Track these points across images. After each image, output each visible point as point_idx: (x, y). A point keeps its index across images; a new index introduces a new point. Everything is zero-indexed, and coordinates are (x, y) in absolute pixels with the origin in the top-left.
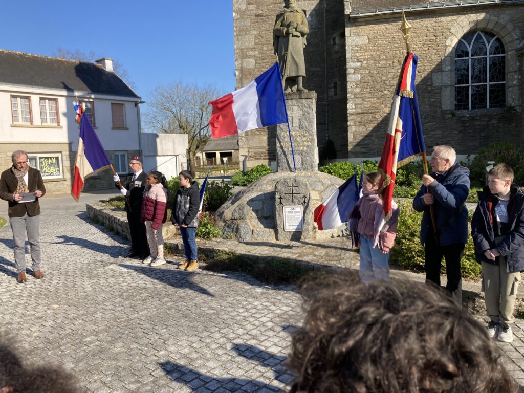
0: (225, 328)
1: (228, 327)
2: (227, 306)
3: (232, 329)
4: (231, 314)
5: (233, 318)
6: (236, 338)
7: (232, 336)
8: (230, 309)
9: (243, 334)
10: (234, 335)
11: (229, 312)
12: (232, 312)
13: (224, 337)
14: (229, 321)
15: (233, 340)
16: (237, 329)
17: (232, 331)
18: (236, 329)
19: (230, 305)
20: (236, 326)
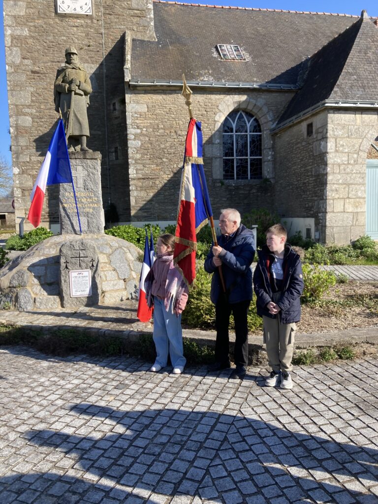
0: (5, 414)
1: (9, 413)
2: (7, 386)
3: (15, 415)
4: (12, 396)
5: (15, 400)
6: (20, 425)
7: (15, 422)
8: (11, 390)
9: (29, 418)
10: (18, 421)
11: (10, 394)
12: (13, 393)
13: (6, 425)
14: (11, 405)
15: (17, 427)
16: (21, 414)
17: (15, 416)
18: (19, 413)
19: (11, 385)
20: (20, 410)
